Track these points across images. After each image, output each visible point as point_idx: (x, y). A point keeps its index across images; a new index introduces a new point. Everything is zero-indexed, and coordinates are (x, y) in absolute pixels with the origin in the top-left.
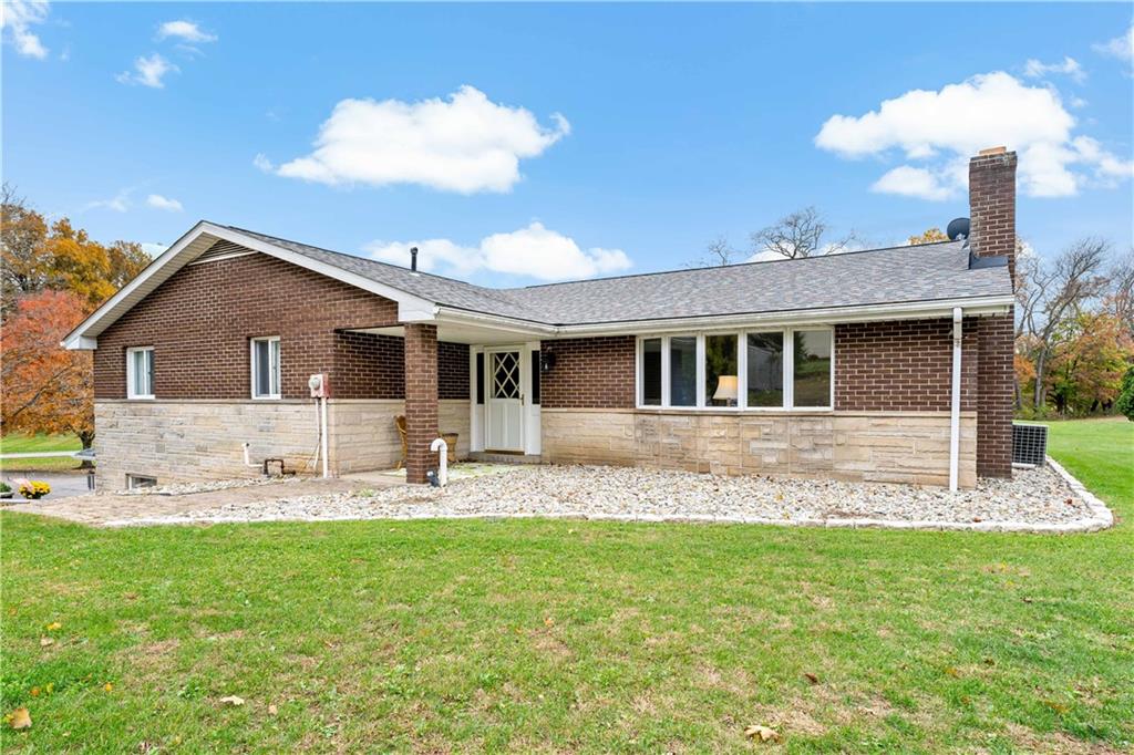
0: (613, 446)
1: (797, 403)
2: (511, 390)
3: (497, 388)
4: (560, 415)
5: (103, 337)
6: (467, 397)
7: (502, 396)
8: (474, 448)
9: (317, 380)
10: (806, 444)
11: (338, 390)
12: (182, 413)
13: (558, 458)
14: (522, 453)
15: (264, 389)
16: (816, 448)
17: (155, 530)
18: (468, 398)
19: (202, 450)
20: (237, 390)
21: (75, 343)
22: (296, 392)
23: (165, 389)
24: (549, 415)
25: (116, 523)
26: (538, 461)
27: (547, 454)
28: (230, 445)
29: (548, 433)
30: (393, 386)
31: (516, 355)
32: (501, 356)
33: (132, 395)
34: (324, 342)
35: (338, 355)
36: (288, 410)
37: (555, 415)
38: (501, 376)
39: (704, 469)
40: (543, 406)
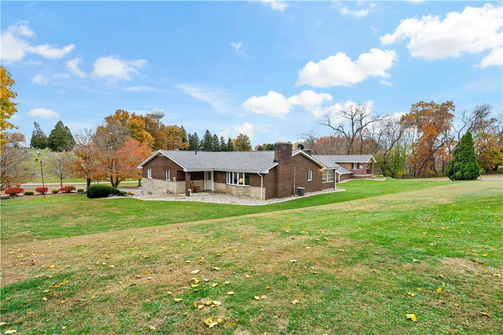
0: (223, 190)
1: (245, 184)
2: (210, 179)
3: (208, 178)
4: (217, 184)
5: (144, 166)
6: (204, 179)
8: (205, 189)
9: (174, 178)
10: (246, 192)
11: (178, 180)
12: (156, 181)
13: (217, 192)
14: (212, 191)
15: (168, 179)
16: (247, 192)
17: (149, 201)
19: (159, 188)
20: (164, 178)
21: (139, 167)
22: (172, 180)
23: (154, 177)
24: (215, 184)
25: (146, 200)
27: (215, 191)
28: (163, 188)
29: (215, 187)
30: (183, 179)
31: (211, 173)
32: (209, 172)
33: (149, 177)
34: (176, 172)
35: (178, 174)
36: (171, 183)
38: (209, 176)
39: (233, 195)
40: (215, 182)
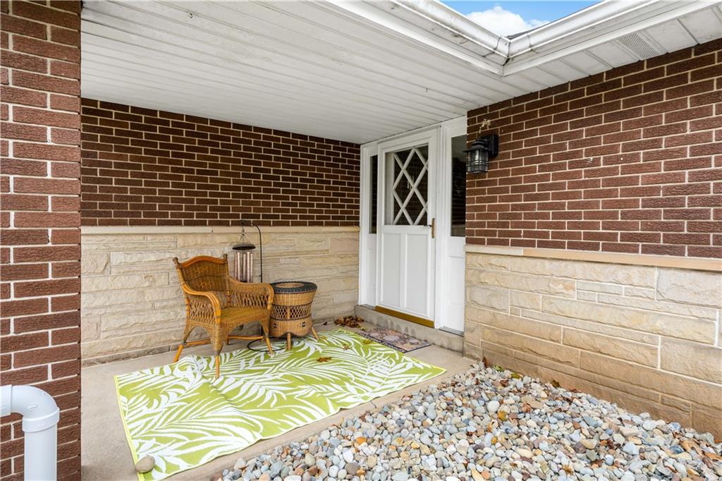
2: (414, 211)
3: (397, 208)
4: (505, 261)
7: (403, 221)
14: (430, 324)
18: (357, 224)
24: (480, 258)
26: (457, 345)
27: (475, 338)
29: (479, 296)
31: (424, 150)
32: (403, 155)
37: (494, 260)
38: (402, 189)
40: (469, 242)
